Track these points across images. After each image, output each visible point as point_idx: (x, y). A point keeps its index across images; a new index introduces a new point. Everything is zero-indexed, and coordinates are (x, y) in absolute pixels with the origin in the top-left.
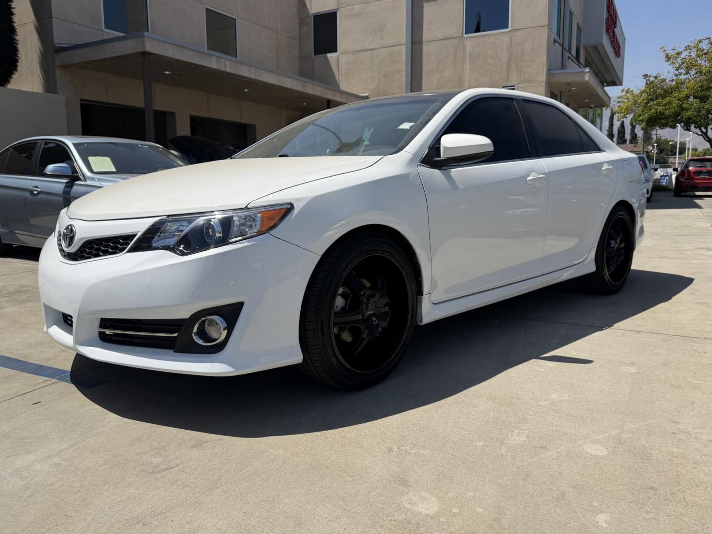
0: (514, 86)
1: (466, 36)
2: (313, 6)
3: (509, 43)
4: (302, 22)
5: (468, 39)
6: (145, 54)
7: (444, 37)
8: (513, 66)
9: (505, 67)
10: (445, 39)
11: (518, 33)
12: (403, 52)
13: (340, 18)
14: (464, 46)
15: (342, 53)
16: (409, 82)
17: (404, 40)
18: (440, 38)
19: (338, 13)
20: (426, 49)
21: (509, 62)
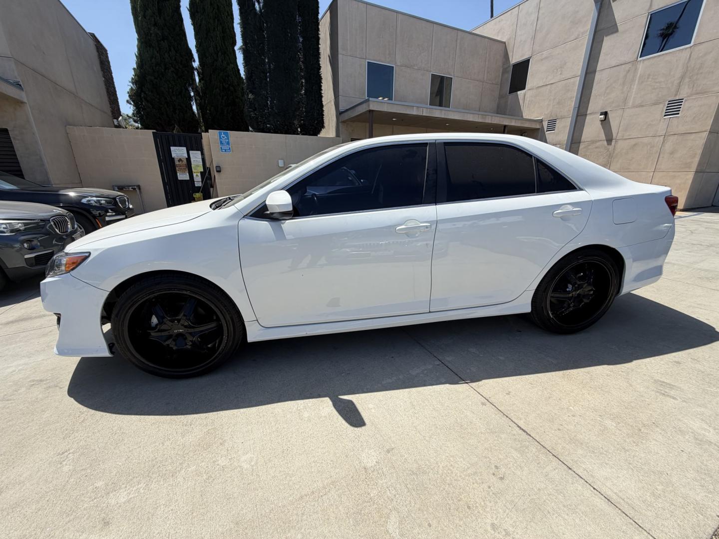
0: (683, 99)
1: (639, 59)
2: (514, 57)
3: (688, 57)
4: (505, 71)
5: (642, 61)
6: (371, 111)
7: (617, 64)
8: (687, 80)
9: (676, 82)
10: (618, 66)
11: (701, 47)
12: (576, 83)
13: (532, 63)
14: (636, 69)
15: (529, 90)
16: (577, 106)
17: (579, 73)
18: (613, 66)
19: (531, 60)
20: (598, 76)
21: (682, 78)
